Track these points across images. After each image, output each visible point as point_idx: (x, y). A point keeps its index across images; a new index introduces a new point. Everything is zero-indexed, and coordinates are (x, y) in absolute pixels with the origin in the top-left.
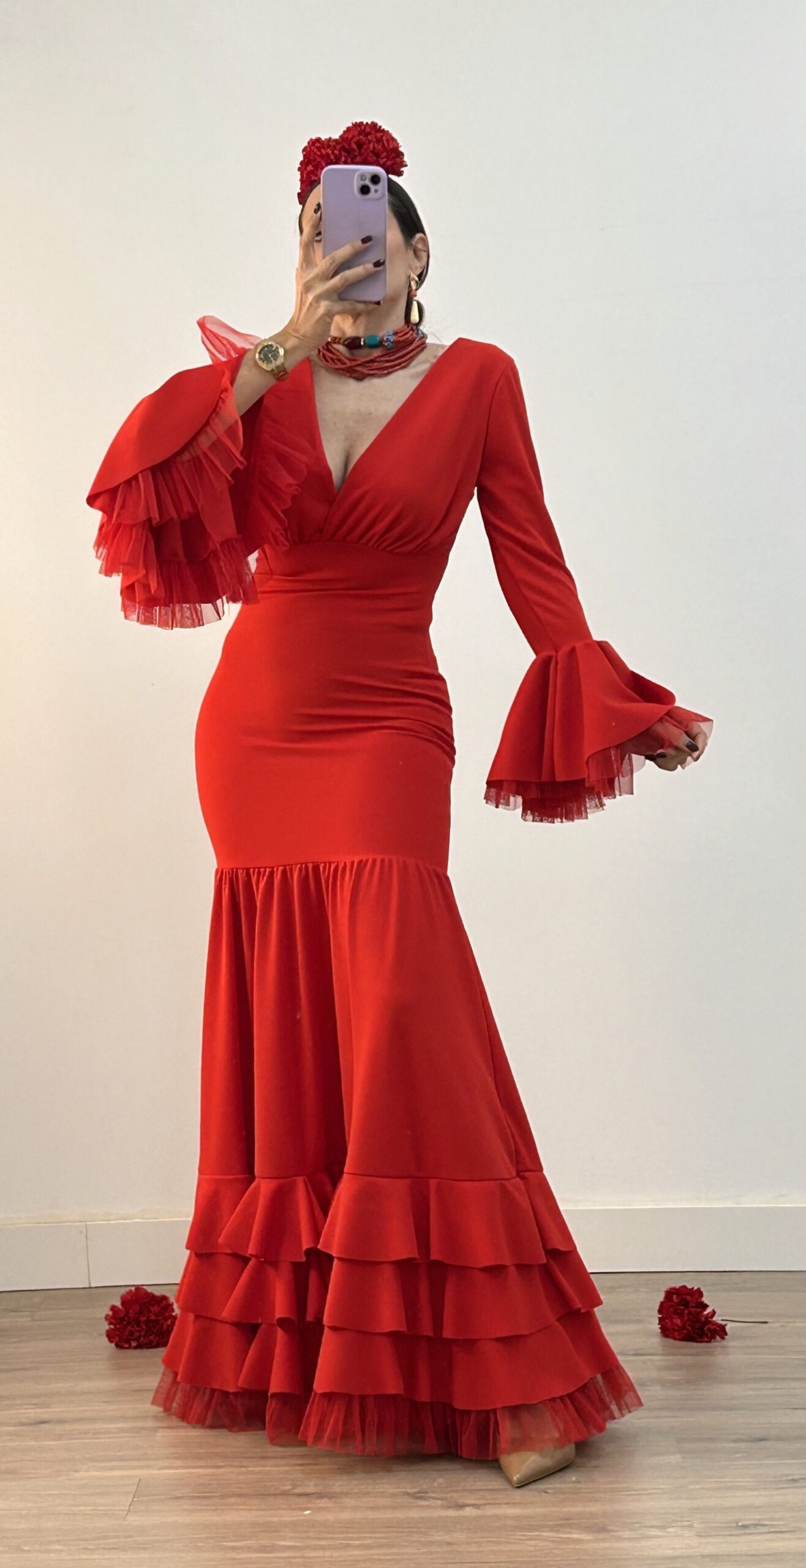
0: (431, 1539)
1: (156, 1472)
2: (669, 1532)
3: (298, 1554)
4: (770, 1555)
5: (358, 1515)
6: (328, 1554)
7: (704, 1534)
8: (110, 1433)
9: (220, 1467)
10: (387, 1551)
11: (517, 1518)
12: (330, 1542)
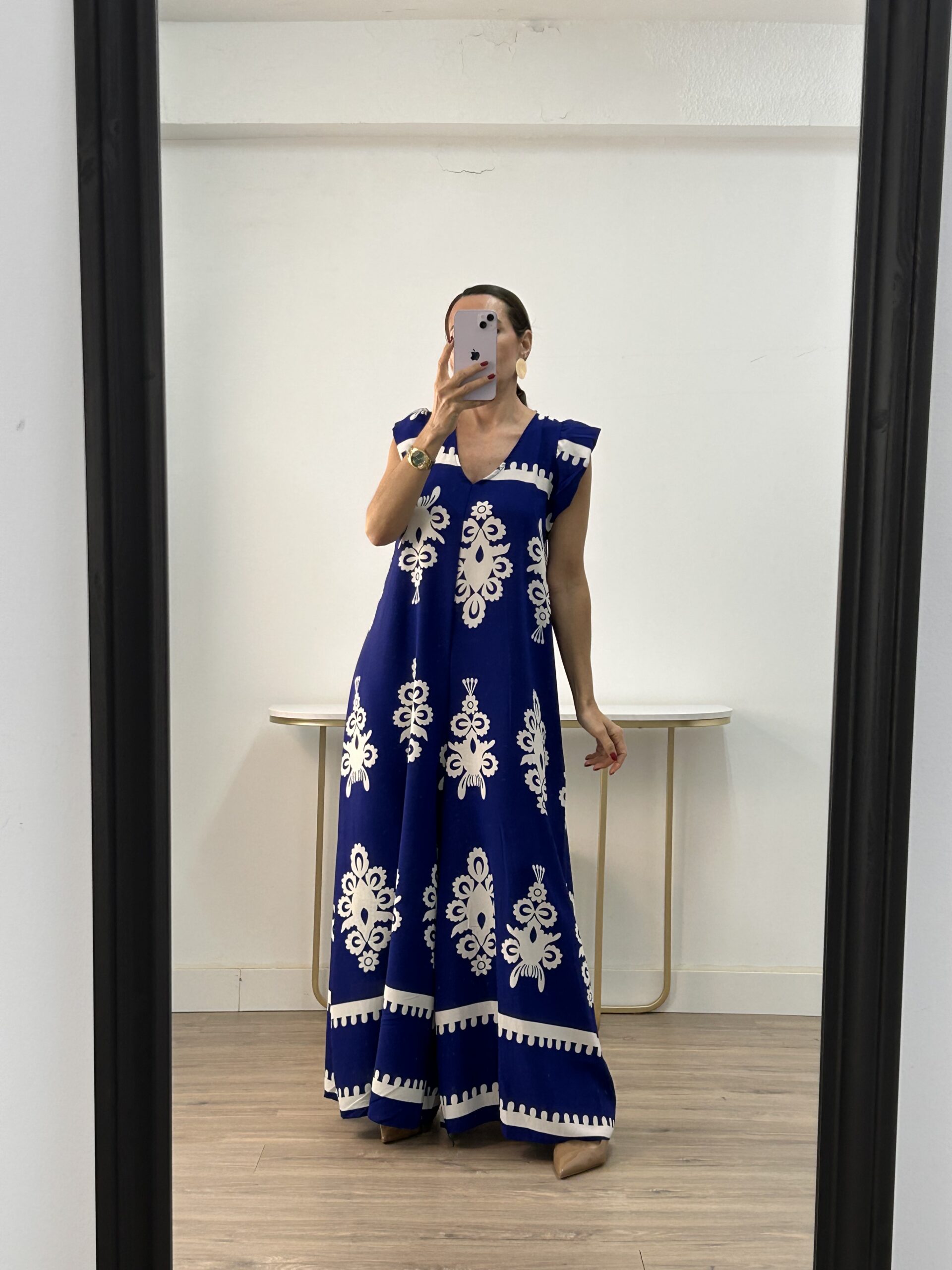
0: (454, 1193)
1: (275, 1140)
2: (608, 1194)
3: (367, 1201)
4: (675, 1213)
5: (407, 1174)
6: (386, 1201)
7: (630, 1196)
8: (246, 1112)
9: (318, 1138)
10: (426, 1201)
11: (511, 1180)
12: (388, 1193)
